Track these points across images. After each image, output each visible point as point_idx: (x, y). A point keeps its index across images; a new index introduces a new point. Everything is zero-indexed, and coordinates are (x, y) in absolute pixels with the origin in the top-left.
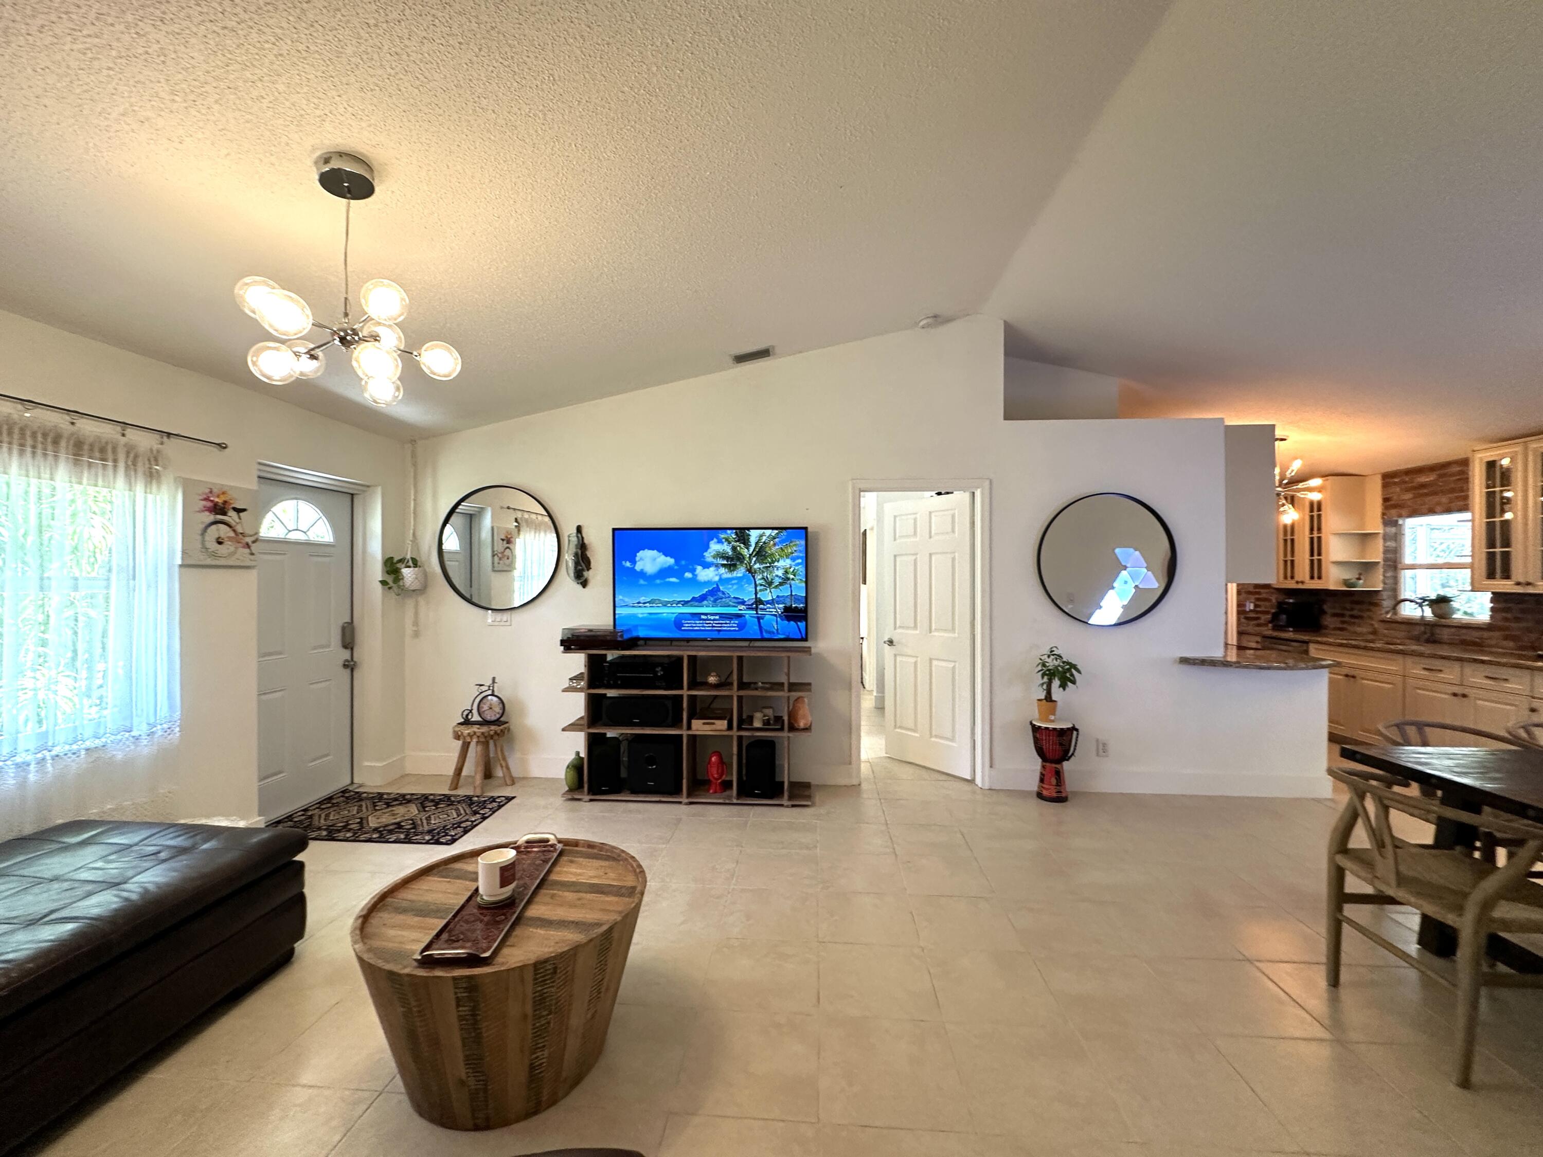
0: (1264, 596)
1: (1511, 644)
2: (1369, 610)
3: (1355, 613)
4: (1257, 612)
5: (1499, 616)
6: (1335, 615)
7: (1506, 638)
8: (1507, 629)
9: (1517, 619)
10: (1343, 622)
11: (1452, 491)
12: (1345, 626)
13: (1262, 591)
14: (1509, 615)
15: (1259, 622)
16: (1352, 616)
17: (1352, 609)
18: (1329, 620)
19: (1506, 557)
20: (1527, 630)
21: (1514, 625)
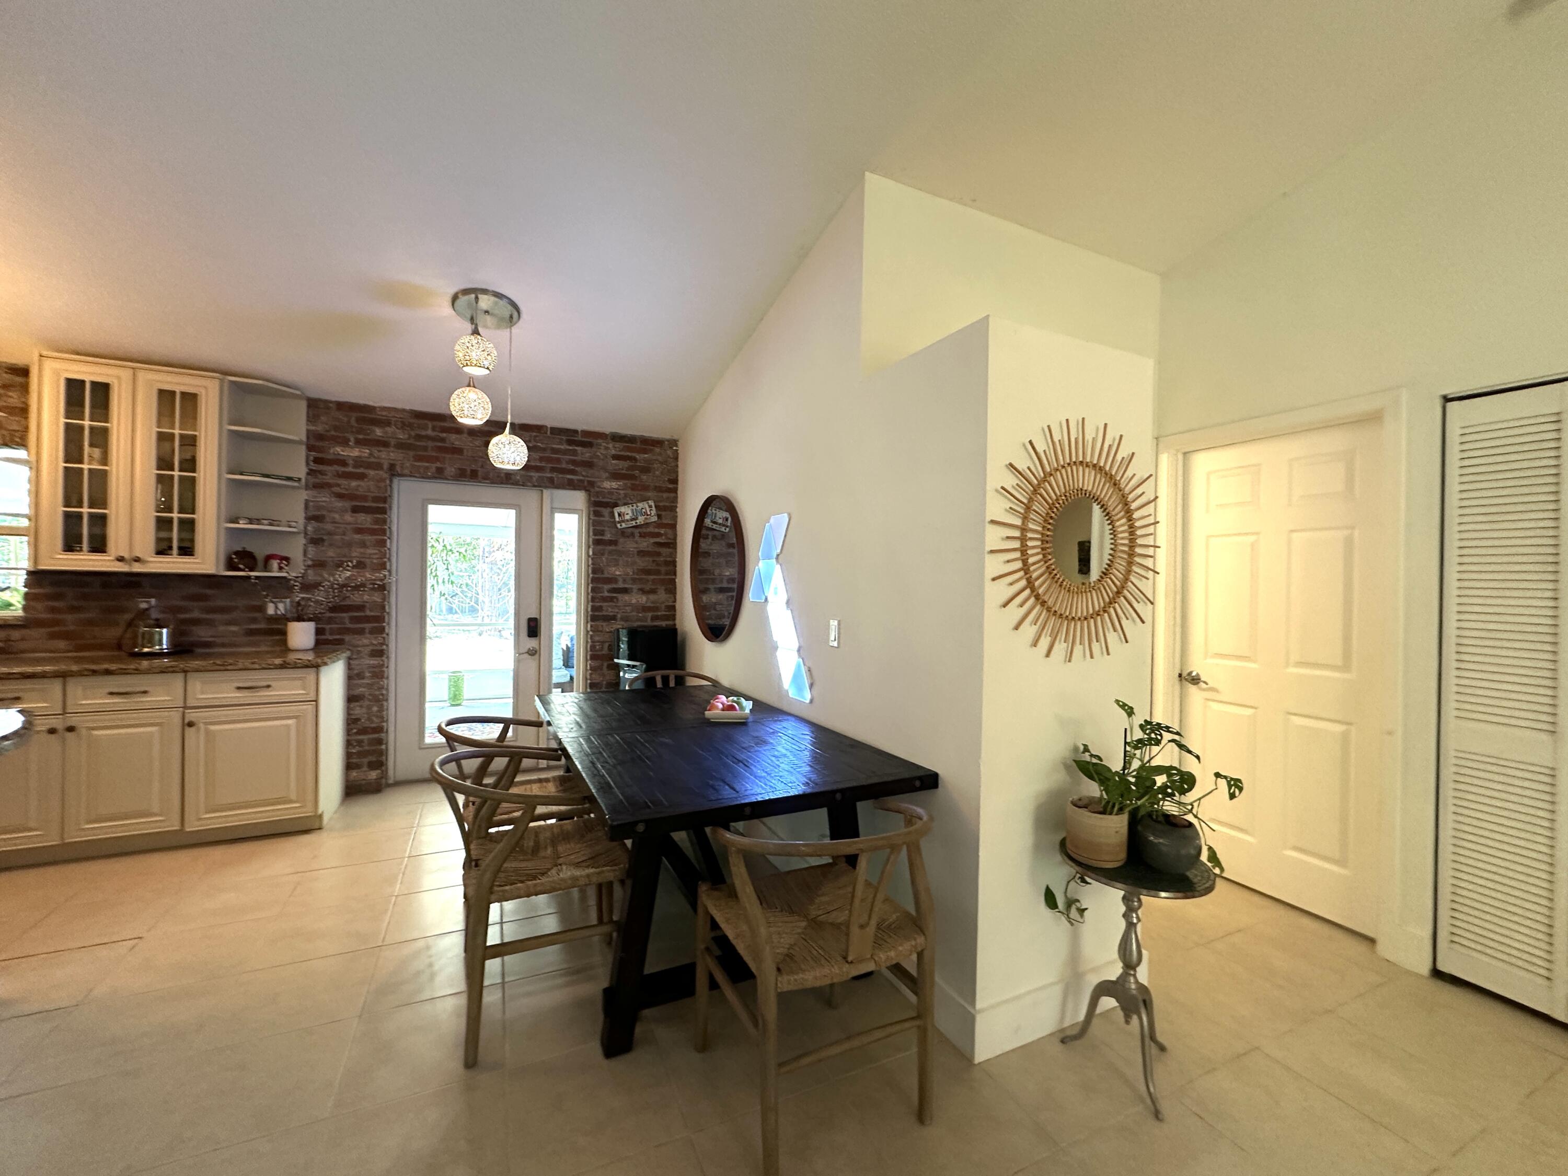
1: (62, 644)
5: (39, 606)
7: (53, 636)
8: (57, 623)
9: (73, 609)
14: (58, 604)
19: (100, 521)
20: (90, 623)
21: (69, 617)
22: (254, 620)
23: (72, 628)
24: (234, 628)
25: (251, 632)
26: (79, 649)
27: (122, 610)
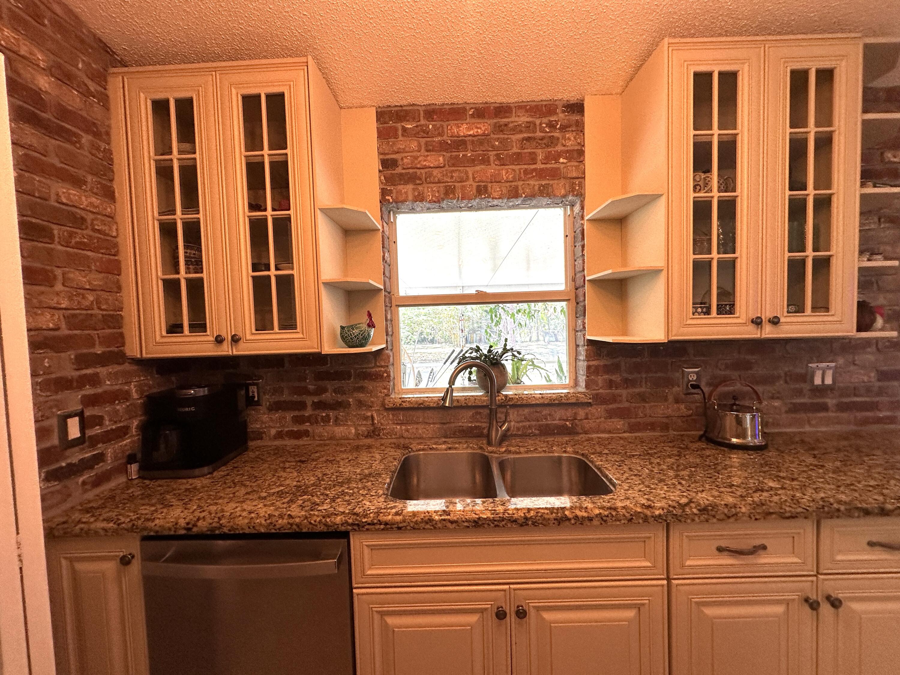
0: (108, 385)
1: (619, 424)
2: (361, 389)
3: (327, 396)
4: (94, 441)
5: (600, 380)
6: (277, 407)
7: (611, 414)
8: (614, 399)
9: (627, 383)
10: (299, 420)
11: (517, 158)
12: (307, 426)
13: (102, 371)
14: (617, 378)
15: (100, 468)
16: (319, 406)
17: (321, 390)
18: (265, 418)
19: (729, 271)
20: (643, 398)
21: (624, 392)
22: (800, 393)
23: (626, 405)
24: (777, 403)
25: (795, 409)
26: (633, 428)
27: (670, 383)
